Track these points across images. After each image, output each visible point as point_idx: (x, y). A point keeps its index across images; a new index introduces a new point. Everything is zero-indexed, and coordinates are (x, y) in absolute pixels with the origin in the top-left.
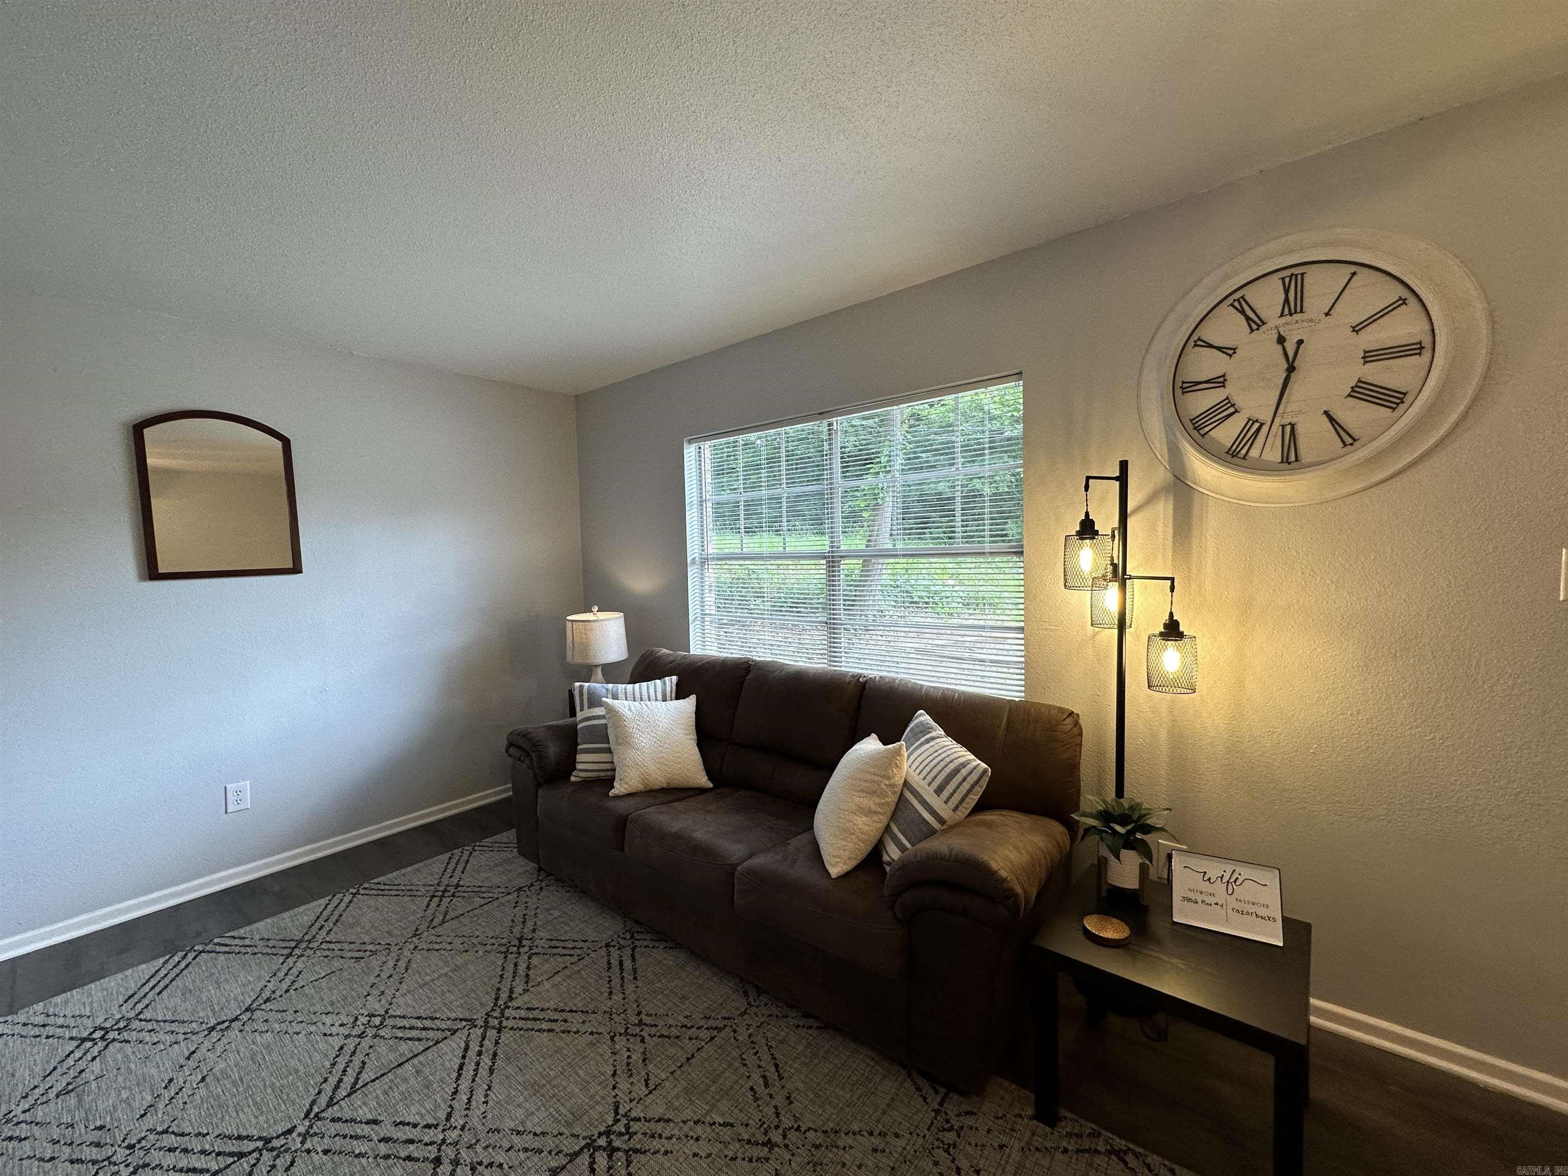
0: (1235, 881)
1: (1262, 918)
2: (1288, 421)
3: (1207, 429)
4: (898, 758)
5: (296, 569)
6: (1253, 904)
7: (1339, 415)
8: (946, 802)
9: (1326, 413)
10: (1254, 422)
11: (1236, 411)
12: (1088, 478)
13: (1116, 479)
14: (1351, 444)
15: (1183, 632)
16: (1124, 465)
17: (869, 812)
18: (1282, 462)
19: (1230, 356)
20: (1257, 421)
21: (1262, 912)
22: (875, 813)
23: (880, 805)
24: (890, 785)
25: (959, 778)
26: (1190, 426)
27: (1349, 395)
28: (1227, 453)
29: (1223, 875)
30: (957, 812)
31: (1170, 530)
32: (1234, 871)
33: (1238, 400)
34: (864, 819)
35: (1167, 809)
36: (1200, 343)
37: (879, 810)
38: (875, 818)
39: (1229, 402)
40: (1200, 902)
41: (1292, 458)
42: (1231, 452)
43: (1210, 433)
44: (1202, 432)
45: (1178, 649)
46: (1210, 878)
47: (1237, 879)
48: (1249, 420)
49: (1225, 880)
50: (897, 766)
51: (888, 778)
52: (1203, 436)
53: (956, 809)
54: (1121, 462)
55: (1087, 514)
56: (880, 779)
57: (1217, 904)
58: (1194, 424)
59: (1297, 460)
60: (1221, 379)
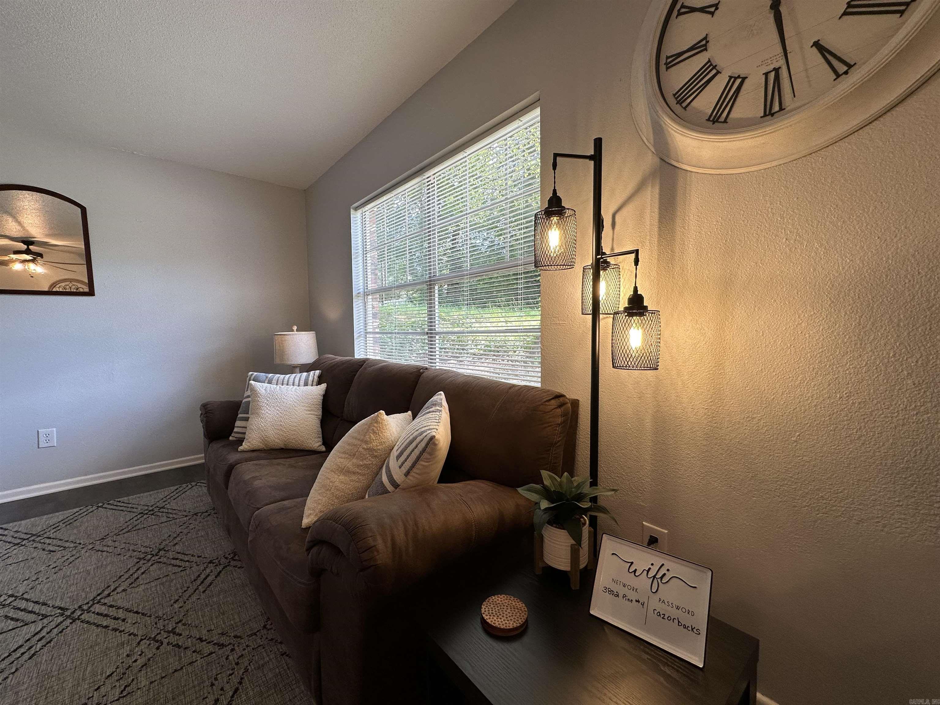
0: (661, 578)
1: (685, 627)
2: (771, 67)
3: (689, 100)
4: (375, 425)
5: (91, 293)
6: (678, 608)
7: (829, 43)
8: (400, 467)
9: (817, 44)
10: (736, 78)
11: (718, 72)
12: (556, 155)
13: (590, 158)
14: (846, 73)
15: (646, 307)
16: (598, 143)
17: (346, 472)
18: (765, 115)
19: (712, 14)
20: (739, 77)
21: (686, 619)
22: (354, 473)
23: (359, 466)
24: (368, 449)
25: (414, 444)
26: (672, 101)
27: (845, 14)
28: (708, 120)
29: (650, 569)
30: (409, 477)
31: (656, 215)
32: (663, 565)
33: (717, 61)
34: (342, 477)
35: (613, 490)
36: (683, 10)
37: (358, 470)
38: (354, 478)
39: (711, 65)
40: (621, 595)
41: (776, 108)
42: (711, 119)
43: (692, 104)
44: (684, 105)
45: (642, 325)
46: (636, 570)
47: (664, 574)
48: (731, 77)
49: (651, 574)
50: (374, 433)
51: (366, 442)
52: (685, 108)
53: (407, 474)
54: (596, 140)
55: (555, 191)
56: (359, 443)
57: (638, 601)
58: (676, 98)
59: (781, 109)
60: (704, 42)
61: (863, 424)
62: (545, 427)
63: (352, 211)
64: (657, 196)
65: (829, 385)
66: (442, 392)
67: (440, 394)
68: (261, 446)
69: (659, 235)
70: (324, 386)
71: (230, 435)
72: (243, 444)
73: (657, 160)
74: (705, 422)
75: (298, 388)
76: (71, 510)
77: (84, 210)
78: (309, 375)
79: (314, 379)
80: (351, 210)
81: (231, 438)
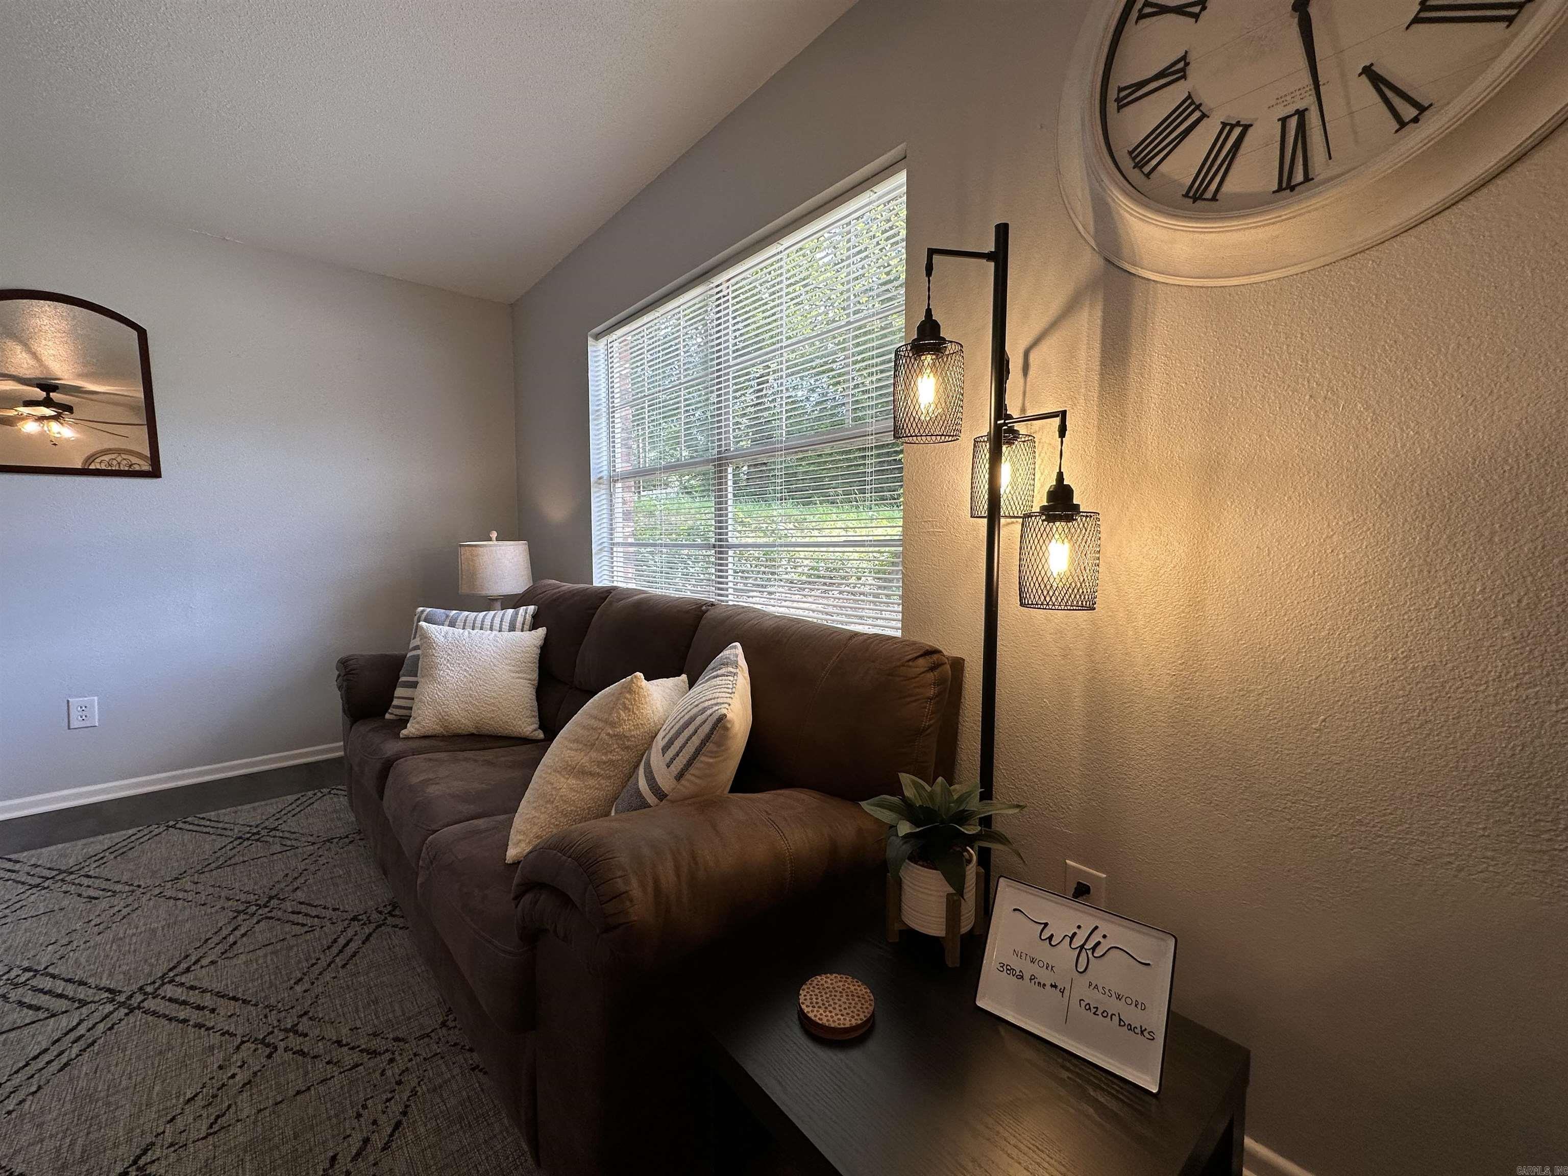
0: (1094, 949)
1: (1130, 1028)
2: (1291, 109)
3: (1154, 162)
4: (628, 696)
5: (155, 472)
6: (1119, 998)
7: (1388, 69)
8: (668, 766)
9: (1368, 72)
10: (1233, 127)
11: (1204, 116)
12: (932, 252)
13: (988, 256)
14: (1416, 120)
15: (1078, 506)
16: (1002, 231)
17: (581, 773)
18: (1280, 189)
19: (1196, 16)
20: (1238, 124)
21: (1132, 1016)
22: (592, 774)
23: (599, 763)
24: (615, 735)
25: (691, 728)
26: (1127, 164)
27: (1417, 20)
28: (1186, 195)
29: (1075, 934)
30: (683, 782)
31: (1097, 352)
32: (1096, 928)
33: (1205, 97)
34: (572, 781)
35: (1018, 806)
36: (1148, 10)
37: (598, 770)
38: (591, 782)
39: (1193, 103)
40: (1027, 977)
41: (1299, 177)
42: (1191, 194)
43: (1159, 167)
44: (1147, 169)
45: (1070, 536)
46: (1052, 935)
47: (1099, 943)
48: (1224, 125)
49: (1077, 942)
50: (625, 708)
51: (613, 725)
52: (1148, 175)
53: (680, 776)
54: (998, 227)
55: (929, 312)
56: (601, 725)
57: (1055, 986)
58: (1134, 159)
59: (1307, 179)
60: (1181, 65)
61: (1429, 703)
62: (909, 703)
63: (591, 341)
64: (1099, 322)
65: (1376, 638)
66: (738, 644)
67: (735, 647)
68: (438, 729)
69: (1101, 386)
70: (541, 632)
71: (386, 711)
72: (409, 725)
73: (1102, 262)
74: (1171, 697)
75: (499, 634)
76: (124, 832)
77: (142, 335)
78: (517, 614)
79: (525, 619)
80: (590, 339)
81: (387, 716)
